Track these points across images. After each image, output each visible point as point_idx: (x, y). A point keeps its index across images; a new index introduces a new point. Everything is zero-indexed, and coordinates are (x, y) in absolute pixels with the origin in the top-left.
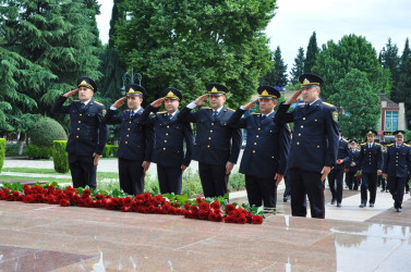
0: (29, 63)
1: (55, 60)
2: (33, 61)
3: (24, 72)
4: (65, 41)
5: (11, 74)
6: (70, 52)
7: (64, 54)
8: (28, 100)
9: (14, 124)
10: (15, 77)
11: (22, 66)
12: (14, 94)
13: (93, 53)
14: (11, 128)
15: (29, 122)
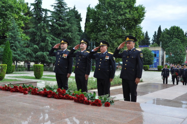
1: (64, 37)
2: (57, 38)
3: (54, 42)
4: (68, 31)
5: (49, 42)
6: (70, 34)
7: (68, 35)
9: (51, 59)
10: (51, 44)
11: (54, 40)
13: (78, 34)
14: (49, 61)
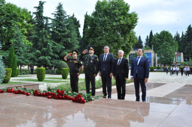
0: (56, 44)
1: (64, 42)
2: (58, 43)
3: (55, 47)
4: (68, 36)
5: (51, 47)
6: (69, 39)
7: (67, 40)
8: (56, 56)
9: (52, 63)
10: (52, 48)
11: (55, 45)
12: (52, 54)
13: (77, 39)
14: (51, 65)
15: (57, 62)
